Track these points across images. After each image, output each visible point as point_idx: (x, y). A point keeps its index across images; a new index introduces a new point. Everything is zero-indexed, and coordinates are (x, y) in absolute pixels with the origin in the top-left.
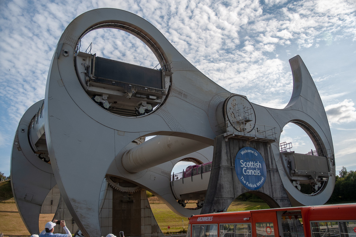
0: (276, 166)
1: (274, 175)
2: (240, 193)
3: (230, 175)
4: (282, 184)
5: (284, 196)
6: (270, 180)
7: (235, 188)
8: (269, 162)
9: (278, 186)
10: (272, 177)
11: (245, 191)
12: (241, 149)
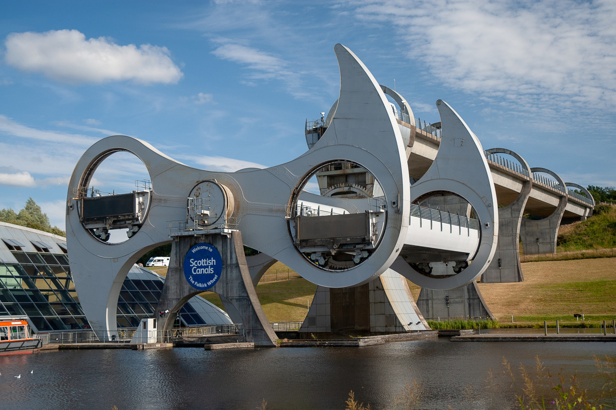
0: (237, 259)
2: (186, 294)
3: (177, 276)
4: (243, 282)
5: (243, 294)
6: (227, 277)
7: (181, 289)
8: (227, 256)
9: (236, 284)
10: (229, 274)
11: (193, 292)
12: (191, 247)
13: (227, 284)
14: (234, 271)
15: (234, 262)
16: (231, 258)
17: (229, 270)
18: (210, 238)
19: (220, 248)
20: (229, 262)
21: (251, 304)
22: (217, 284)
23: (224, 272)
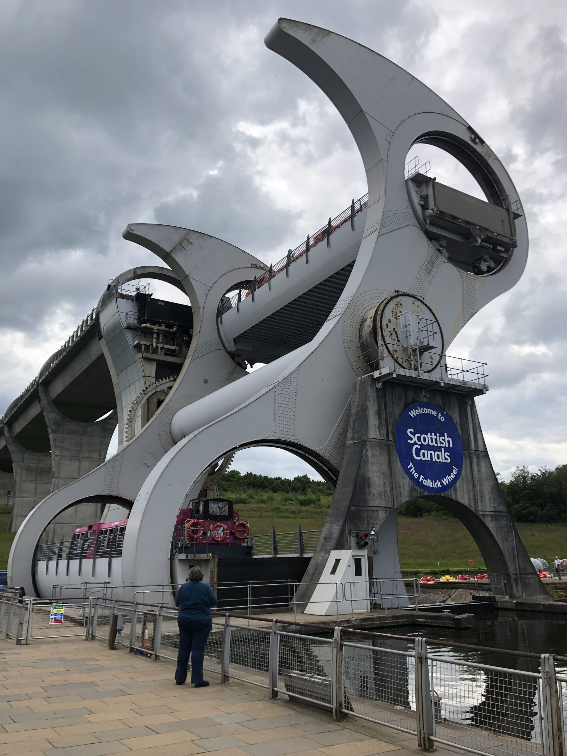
0: (484, 444)
1: (478, 465)
2: (405, 497)
3: (384, 459)
5: (500, 508)
6: (472, 473)
7: (394, 487)
8: (469, 436)
9: (487, 488)
10: (475, 468)
11: (415, 494)
13: (474, 486)
14: (482, 464)
16: (476, 441)
18: (439, 397)
22: (458, 484)
23: (466, 464)
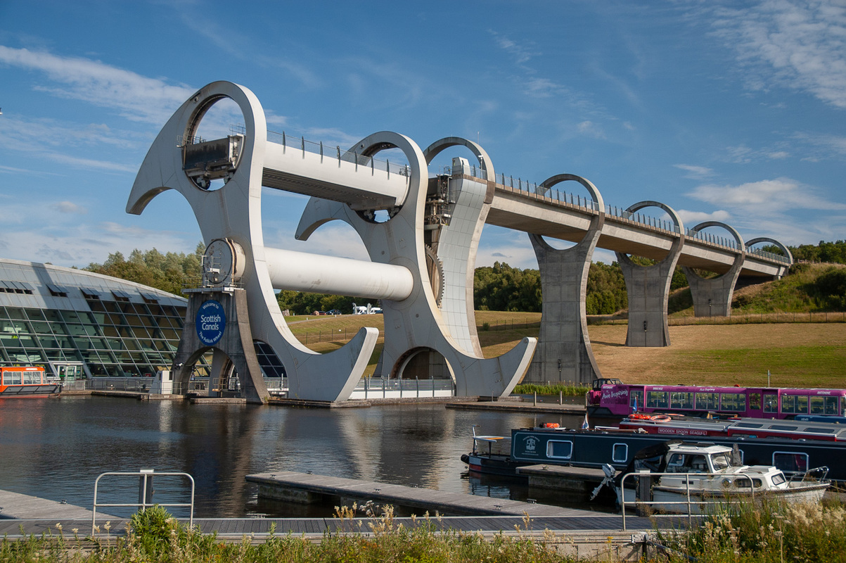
0: (237, 318)
1: (232, 329)
2: (197, 349)
3: (191, 331)
4: (240, 339)
5: (240, 352)
6: (228, 335)
7: (193, 344)
8: (229, 314)
9: (235, 341)
10: (230, 332)
11: (202, 347)
12: (203, 304)
13: (228, 341)
14: (234, 329)
15: (235, 320)
16: (233, 316)
17: (230, 327)
18: (217, 295)
19: (224, 306)
20: (231, 320)
21: (246, 361)
22: (221, 340)
23: (226, 329)
